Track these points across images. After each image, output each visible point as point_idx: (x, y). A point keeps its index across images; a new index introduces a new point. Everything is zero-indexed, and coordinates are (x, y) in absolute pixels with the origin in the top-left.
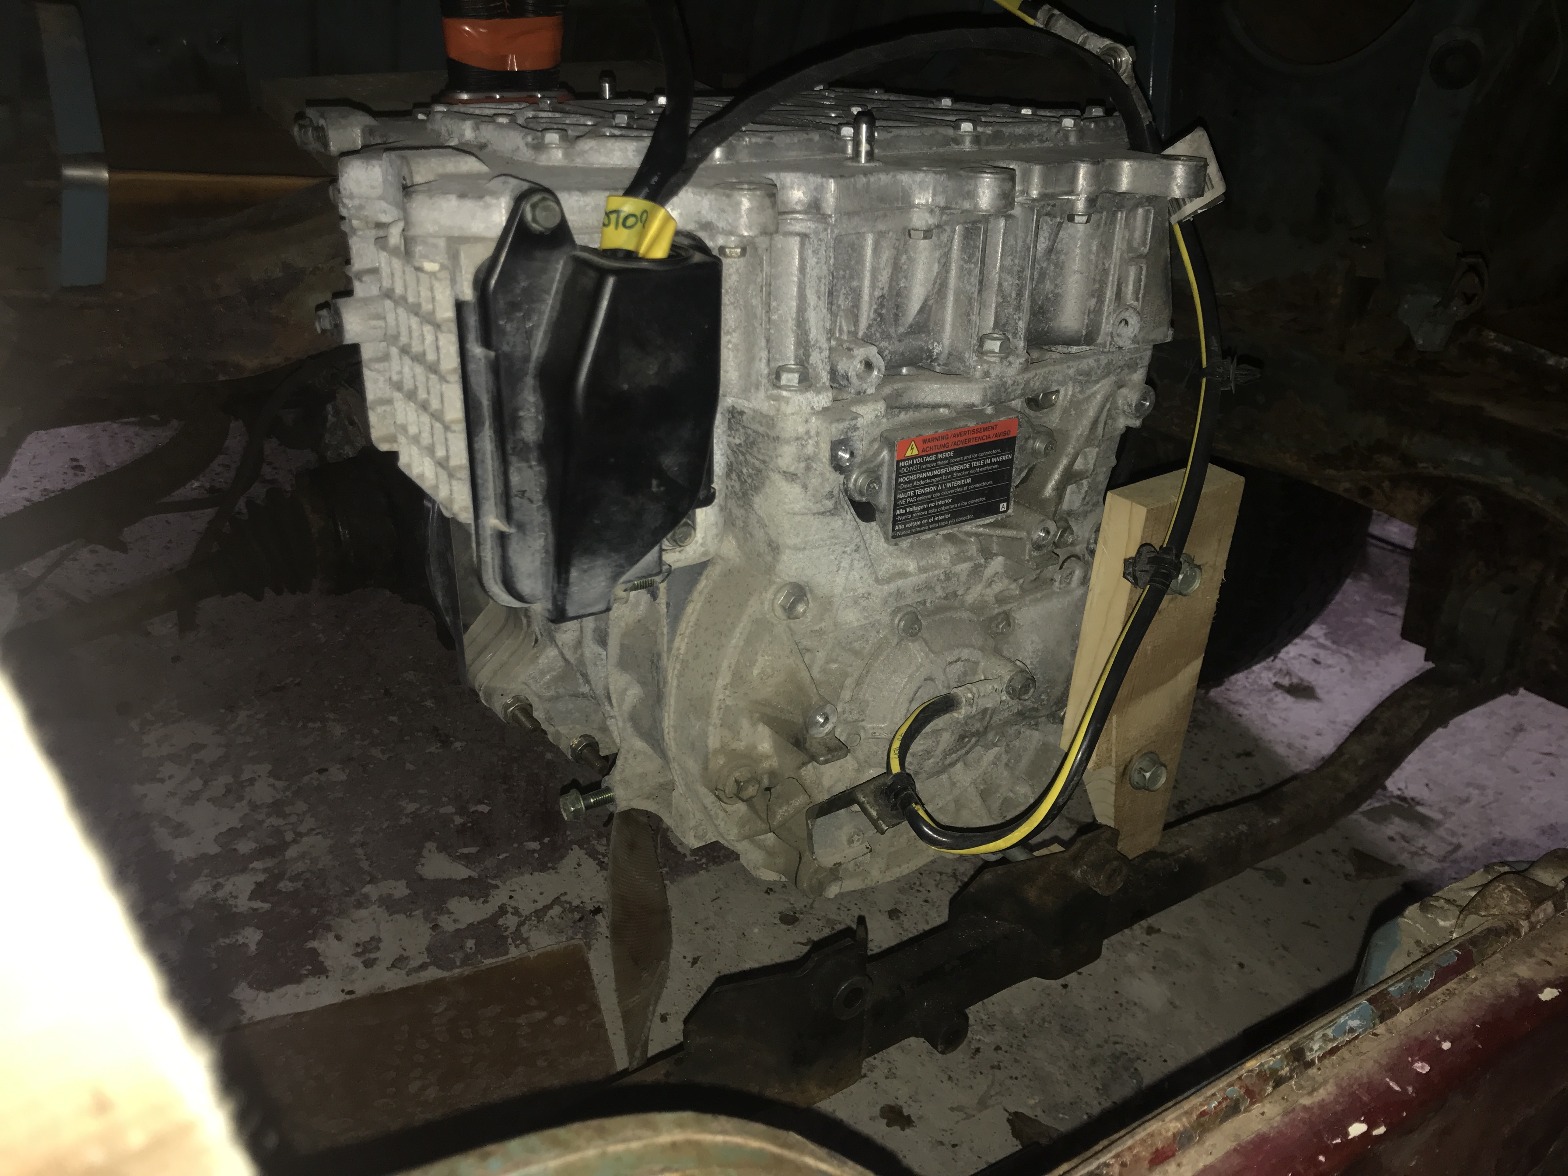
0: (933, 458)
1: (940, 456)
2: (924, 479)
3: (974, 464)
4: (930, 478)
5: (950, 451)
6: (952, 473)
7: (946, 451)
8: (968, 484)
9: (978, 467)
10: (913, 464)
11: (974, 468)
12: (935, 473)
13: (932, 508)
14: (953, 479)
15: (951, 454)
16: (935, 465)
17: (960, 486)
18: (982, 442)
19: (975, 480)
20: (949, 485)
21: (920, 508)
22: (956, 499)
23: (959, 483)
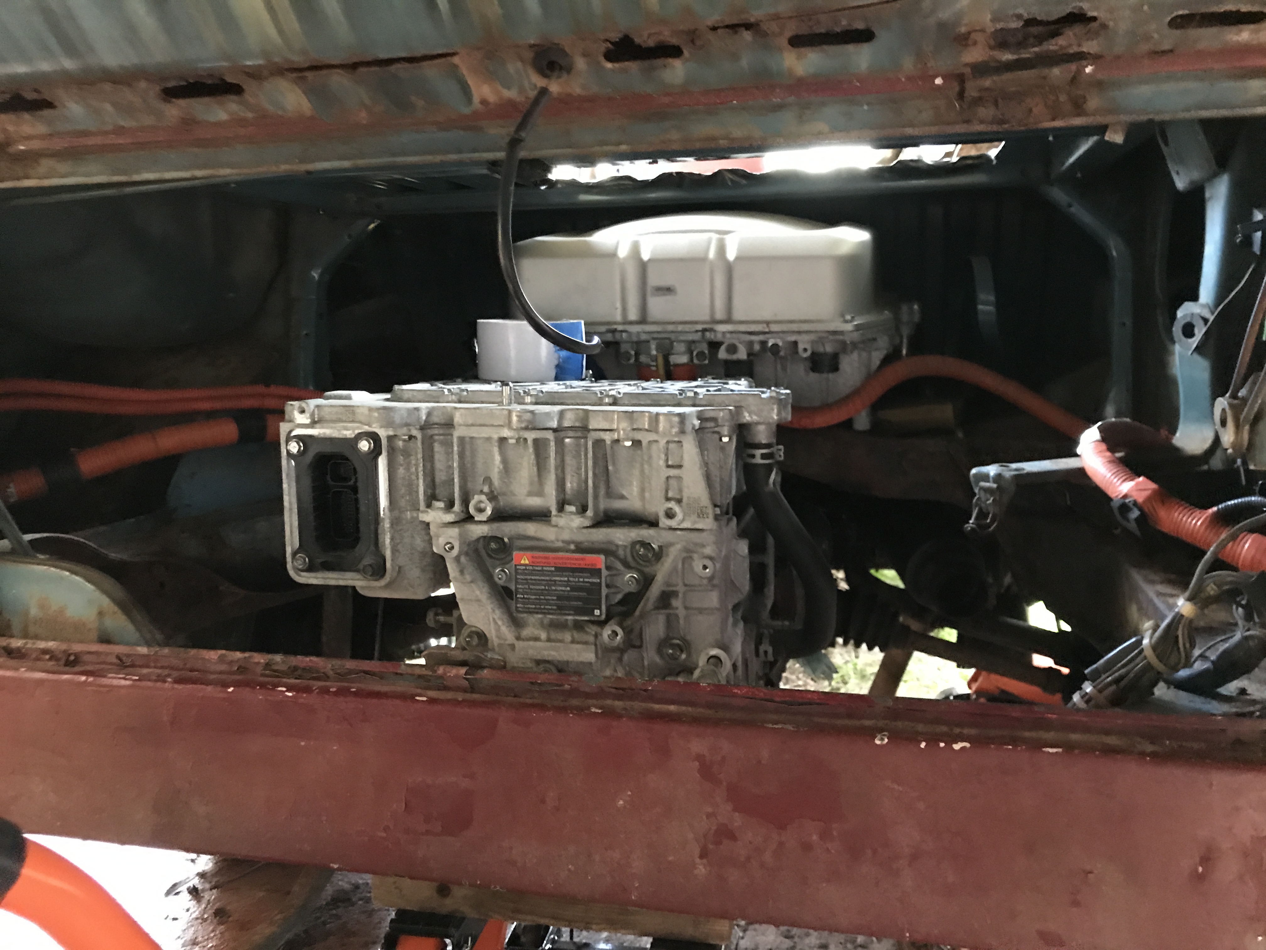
0: (540, 568)
1: (545, 568)
2: (535, 580)
3: (571, 579)
4: (539, 580)
5: (552, 567)
6: (555, 581)
7: (549, 567)
8: (568, 591)
9: (574, 582)
10: (526, 569)
11: (571, 582)
12: (543, 578)
13: (542, 599)
14: (555, 585)
15: (553, 569)
16: (542, 572)
17: (562, 591)
18: (575, 566)
19: (572, 590)
20: (553, 588)
21: (533, 597)
22: (560, 598)
23: (561, 588)
